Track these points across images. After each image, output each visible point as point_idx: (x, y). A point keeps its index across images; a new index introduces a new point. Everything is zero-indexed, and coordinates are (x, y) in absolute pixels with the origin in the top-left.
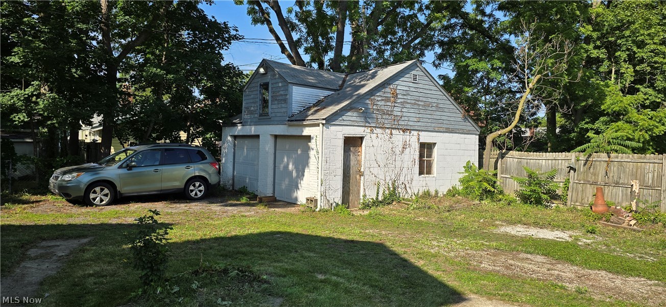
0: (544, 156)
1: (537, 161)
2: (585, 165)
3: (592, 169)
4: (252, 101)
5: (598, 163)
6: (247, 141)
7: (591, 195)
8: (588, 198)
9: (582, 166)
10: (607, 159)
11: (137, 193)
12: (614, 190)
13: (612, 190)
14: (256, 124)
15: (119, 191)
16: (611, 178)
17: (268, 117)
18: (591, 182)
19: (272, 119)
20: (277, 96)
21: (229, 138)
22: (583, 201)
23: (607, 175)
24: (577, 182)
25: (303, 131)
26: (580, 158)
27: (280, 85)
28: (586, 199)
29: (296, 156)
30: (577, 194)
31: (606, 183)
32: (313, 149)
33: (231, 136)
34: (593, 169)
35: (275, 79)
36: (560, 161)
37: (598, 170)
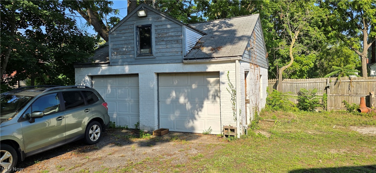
0: (308, 81)
1: (303, 84)
2: (335, 84)
3: (339, 87)
4: (123, 42)
5: (343, 83)
6: (110, 80)
7: (341, 102)
8: (339, 104)
9: (333, 86)
10: (350, 81)
11: (43, 148)
12: (355, 98)
13: (354, 98)
14: (130, 64)
15: (23, 151)
16: (352, 91)
17: (152, 57)
18: (340, 95)
19: (157, 58)
20: (165, 37)
21: (87, 78)
22: (336, 106)
23: (349, 90)
24: (331, 95)
25: (207, 68)
26: (332, 81)
27: (169, 26)
28: (338, 104)
29: (189, 90)
30: (331, 102)
31: (350, 95)
32: (223, 83)
33: (89, 76)
34: (341, 87)
35: (161, 21)
36: (318, 83)
37: (343, 87)
